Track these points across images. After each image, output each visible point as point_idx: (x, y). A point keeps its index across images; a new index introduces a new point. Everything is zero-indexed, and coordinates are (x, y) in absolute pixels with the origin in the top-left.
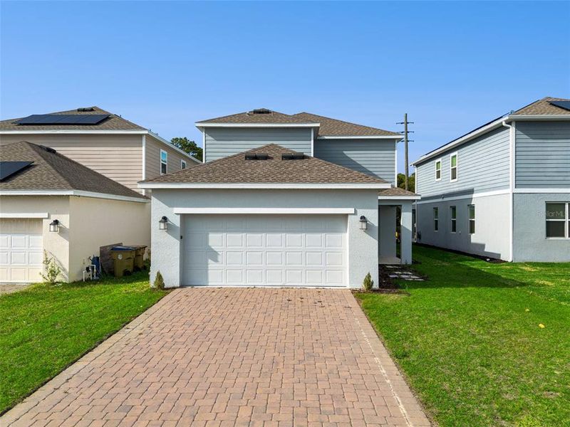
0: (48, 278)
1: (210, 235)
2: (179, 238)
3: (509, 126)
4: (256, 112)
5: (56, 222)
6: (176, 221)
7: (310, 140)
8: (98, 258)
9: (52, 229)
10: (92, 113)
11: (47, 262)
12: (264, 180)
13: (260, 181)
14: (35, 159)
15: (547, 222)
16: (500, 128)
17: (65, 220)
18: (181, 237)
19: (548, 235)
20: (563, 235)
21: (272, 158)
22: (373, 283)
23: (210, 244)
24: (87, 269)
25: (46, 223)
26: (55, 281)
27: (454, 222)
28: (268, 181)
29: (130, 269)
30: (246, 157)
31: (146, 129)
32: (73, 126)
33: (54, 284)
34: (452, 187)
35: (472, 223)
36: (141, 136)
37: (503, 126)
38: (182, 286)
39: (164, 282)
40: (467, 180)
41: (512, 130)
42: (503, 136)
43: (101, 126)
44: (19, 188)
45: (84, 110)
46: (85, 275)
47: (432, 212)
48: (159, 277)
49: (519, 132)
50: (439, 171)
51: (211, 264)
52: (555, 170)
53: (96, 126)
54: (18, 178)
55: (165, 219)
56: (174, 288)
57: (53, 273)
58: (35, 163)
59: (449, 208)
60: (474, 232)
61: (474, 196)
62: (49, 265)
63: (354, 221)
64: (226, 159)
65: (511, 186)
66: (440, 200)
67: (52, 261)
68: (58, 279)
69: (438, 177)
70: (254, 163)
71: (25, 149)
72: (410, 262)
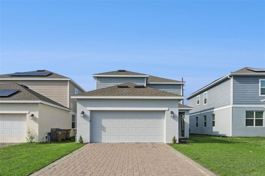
0: (29, 140)
1: (102, 120)
2: (89, 121)
3: (230, 78)
4: (119, 71)
5: (33, 115)
6: (88, 114)
7: (144, 83)
8: (50, 133)
9: (31, 118)
10: (43, 72)
11: (29, 133)
12: (128, 95)
13: (126, 95)
14: (21, 89)
15: (246, 119)
16: (227, 79)
17: (36, 114)
18: (90, 121)
19: (247, 125)
20: (253, 125)
21: (130, 87)
22: (176, 140)
23: (102, 124)
24: (46, 137)
25: (28, 116)
26: (32, 141)
27: (205, 123)
28: (129, 95)
29: (65, 139)
30: (118, 87)
31: (69, 78)
32: (36, 77)
33: (32, 143)
34: (204, 107)
35: (214, 122)
36: (67, 81)
37: (228, 78)
38: (91, 142)
39: (83, 140)
40: (211, 103)
41: (232, 80)
42: (228, 82)
43: (49, 77)
44: (16, 100)
45: (40, 71)
46: (45, 140)
47: (195, 119)
48: (81, 138)
49: (235, 81)
50: (199, 101)
51: (103, 133)
52: (250, 97)
53: (47, 77)
54: (14, 96)
55: (83, 113)
56: (87, 143)
57: (32, 138)
58: (21, 91)
59: (203, 116)
60: (214, 126)
61: (215, 110)
62: (30, 134)
63: (168, 114)
64: (109, 87)
65: (231, 104)
66: (199, 113)
67: (31, 133)
68: (34, 140)
69: (198, 103)
70: (122, 89)
71: (15, 85)
72: (188, 137)
